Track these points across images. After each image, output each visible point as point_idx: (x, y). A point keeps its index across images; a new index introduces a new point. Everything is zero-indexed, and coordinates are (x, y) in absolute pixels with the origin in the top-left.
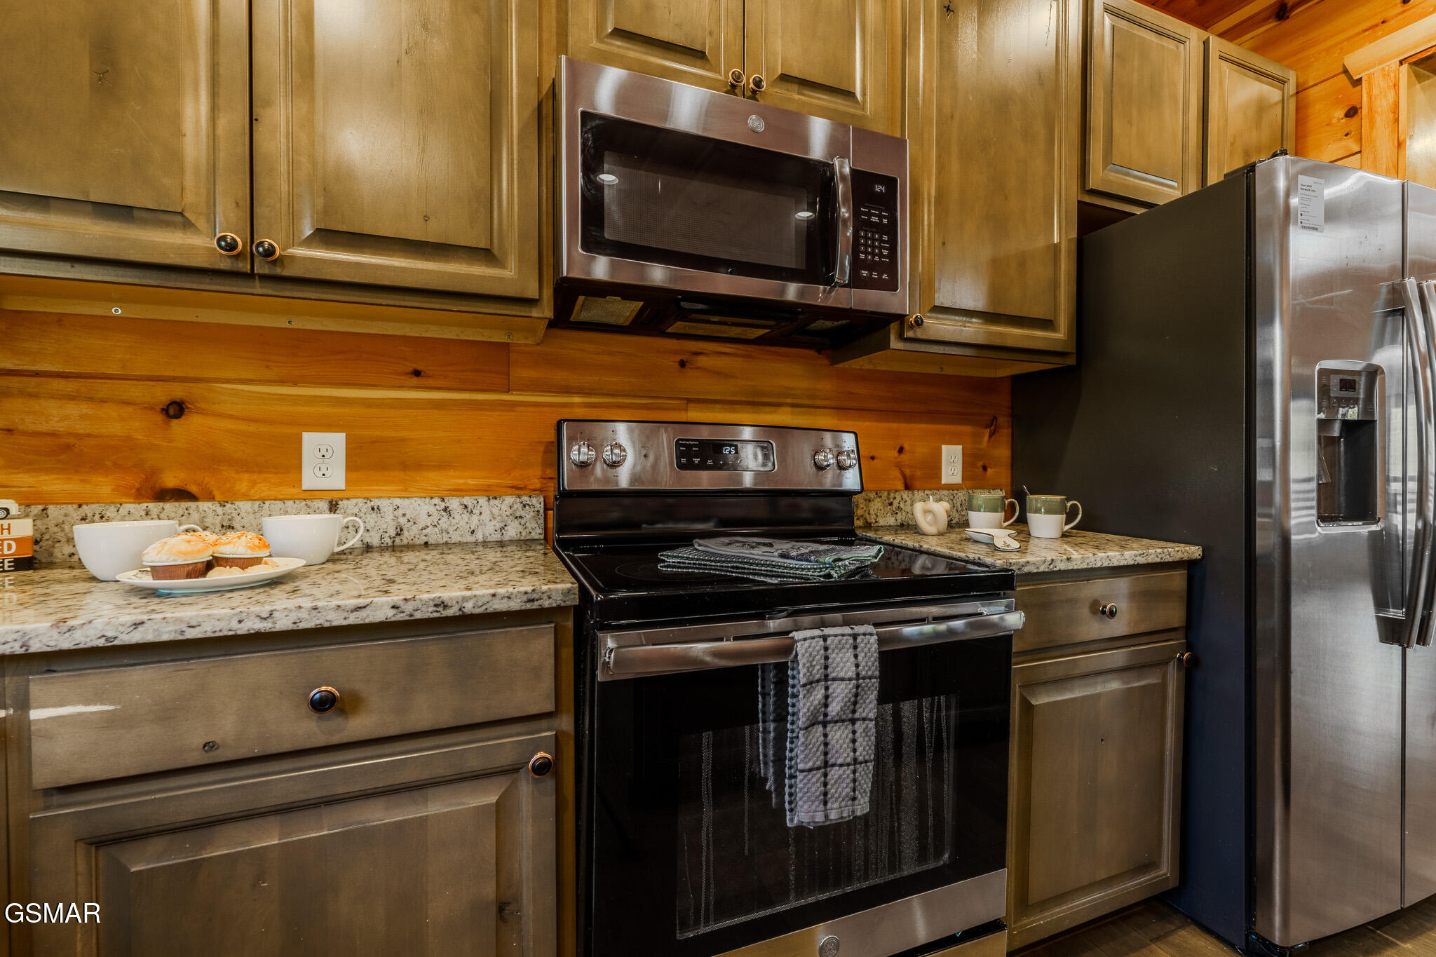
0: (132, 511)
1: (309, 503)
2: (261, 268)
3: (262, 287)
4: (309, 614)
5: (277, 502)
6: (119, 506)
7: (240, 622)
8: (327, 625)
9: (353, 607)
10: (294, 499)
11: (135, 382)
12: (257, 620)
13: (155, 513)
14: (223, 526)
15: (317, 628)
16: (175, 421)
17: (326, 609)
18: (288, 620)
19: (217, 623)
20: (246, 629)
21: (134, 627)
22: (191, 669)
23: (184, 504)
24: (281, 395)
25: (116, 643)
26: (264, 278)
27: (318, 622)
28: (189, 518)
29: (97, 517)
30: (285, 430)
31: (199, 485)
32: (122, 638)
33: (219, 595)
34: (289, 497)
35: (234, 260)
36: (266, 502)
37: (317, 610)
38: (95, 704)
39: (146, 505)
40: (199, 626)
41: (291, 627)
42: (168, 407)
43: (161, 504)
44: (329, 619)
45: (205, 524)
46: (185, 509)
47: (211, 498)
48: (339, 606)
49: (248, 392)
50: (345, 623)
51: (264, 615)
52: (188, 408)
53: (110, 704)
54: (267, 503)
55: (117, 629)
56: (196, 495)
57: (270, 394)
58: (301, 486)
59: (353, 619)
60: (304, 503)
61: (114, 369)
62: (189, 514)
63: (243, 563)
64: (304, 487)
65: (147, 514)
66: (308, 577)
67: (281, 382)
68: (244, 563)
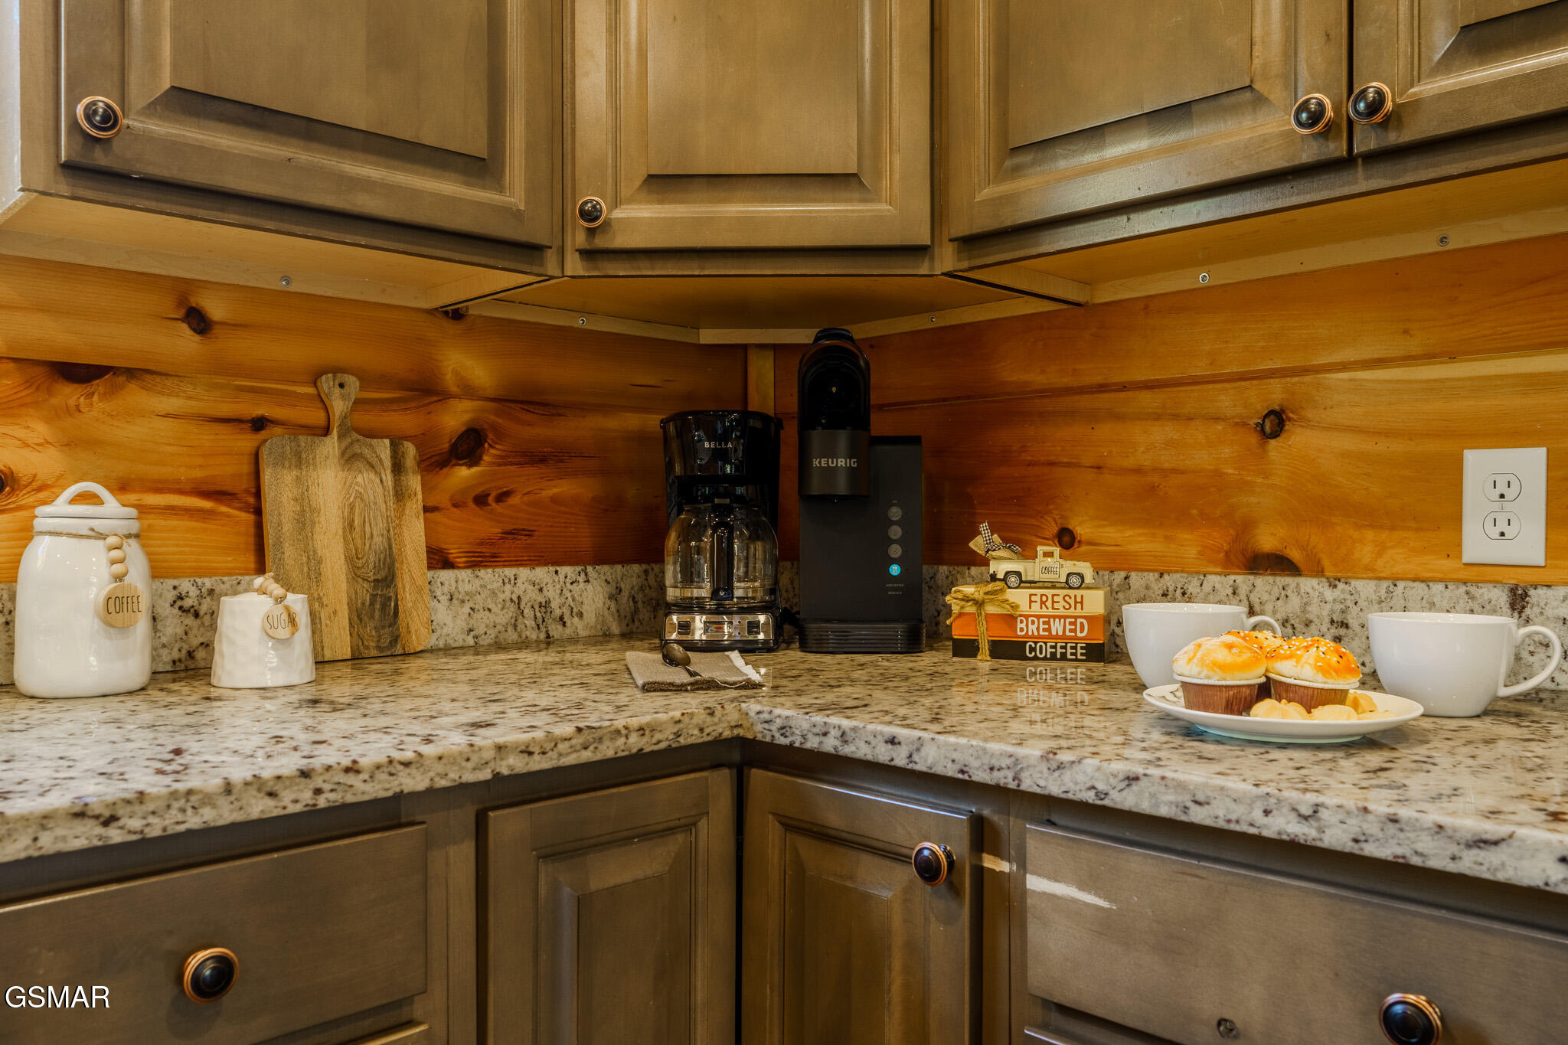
0: (1217, 586)
1: (1473, 589)
2: (1366, 141)
3: (1367, 179)
4: (1382, 830)
5: (1416, 584)
6: (1202, 577)
7: (1267, 812)
8: (1416, 861)
9: (1469, 836)
10: (1445, 581)
11: (1226, 385)
12: (1293, 816)
13: (1244, 592)
14: (1332, 622)
15: (1397, 863)
16: (1273, 442)
17: (1415, 826)
18: (1344, 831)
19: (1233, 806)
20: (1276, 829)
21: (1126, 782)
22: (1202, 878)
23: (1281, 580)
24: (1428, 381)
25: (1107, 802)
26: (1373, 158)
27: (1399, 851)
28: (1286, 603)
29: (1179, 592)
30: (1432, 447)
31: (1303, 548)
32: (1114, 797)
33: (1262, 750)
34: (1440, 576)
35: (1322, 141)
36: (1398, 583)
37: (1397, 826)
38: (1090, 893)
39: (1233, 577)
40: (1208, 803)
41: (1349, 847)
42: (1264, 421)
43: (1251, 577)
44: (1420, 850)
45: (1307, 616)
46: (1281, 587)
47: (1318, 572)
48: (1440, 827)
49: (1373, 381)
50: (1452, 867)
51: (1306, 810)
52: (1289, 419)
53: (1106, 898)
54: (1401, 585)
55: (1108, 780)
56: (1299, 564)
57: (1410, 382)
58: (1460, 556)
59: (1471, 863)
60: (1463, 589)
61: (1200, 369)
62: (1287, 597)
63: (1312, 697)
64: (1466, 559)
65: (1234, 593)
66: (1427, 742)
67: (1429, 357)
68: (1311, 699)
